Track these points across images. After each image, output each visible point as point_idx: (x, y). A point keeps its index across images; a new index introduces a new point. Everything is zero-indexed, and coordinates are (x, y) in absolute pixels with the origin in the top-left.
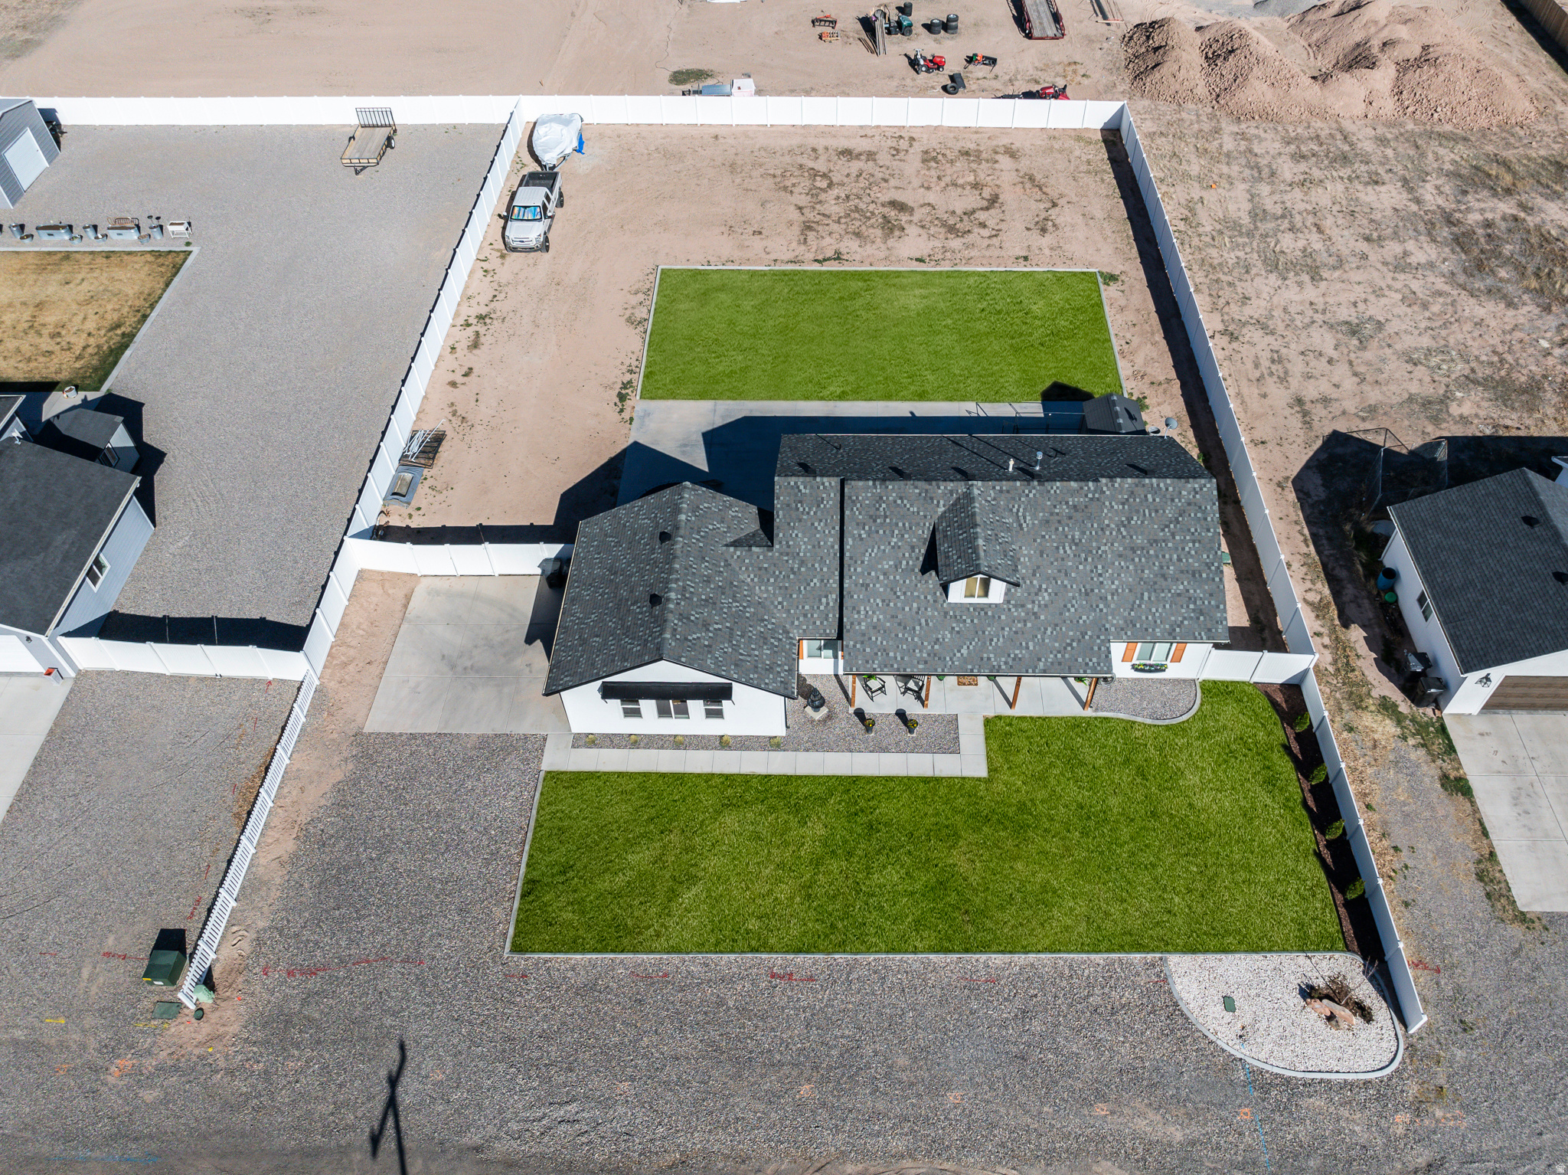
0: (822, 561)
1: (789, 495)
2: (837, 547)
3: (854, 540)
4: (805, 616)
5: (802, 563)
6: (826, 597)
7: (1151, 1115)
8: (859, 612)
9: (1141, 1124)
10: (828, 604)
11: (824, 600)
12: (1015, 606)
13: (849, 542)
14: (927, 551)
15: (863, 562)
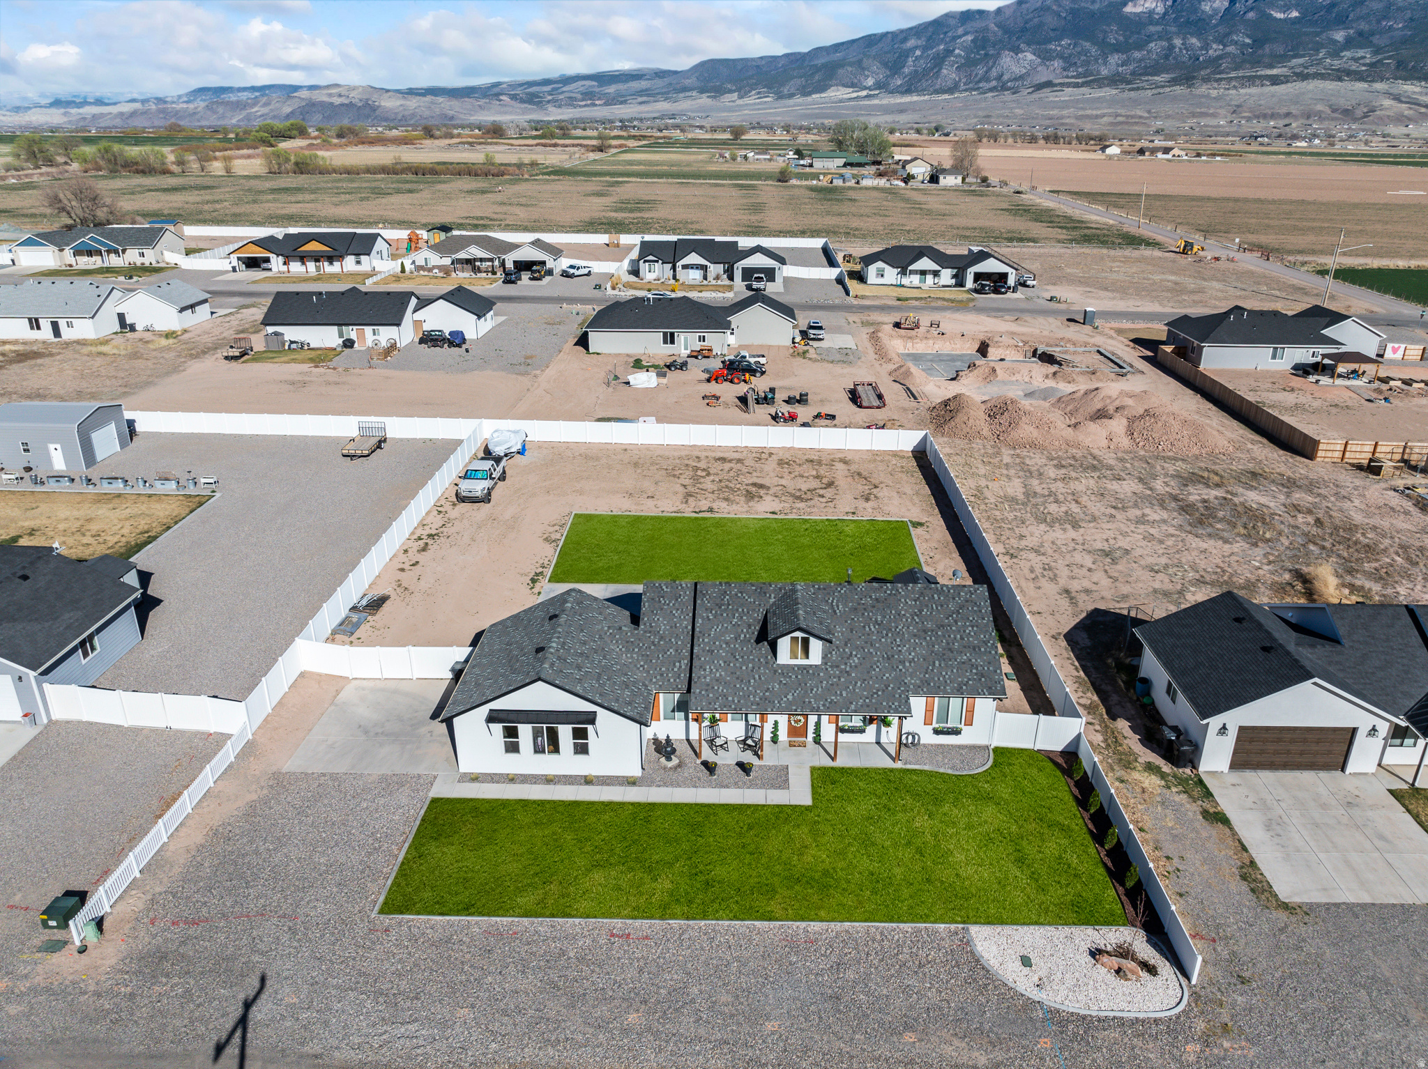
0: (677, 637)
1: (654, 592)
2: (690, 627)
3: (703, 619)
4: (662, 675)
5: (662, 638)
6: (680, 662)
7: (956, 1042)
8: (705, 670)
9: (948, 1050)
10: (680, 667)
11: (677, 664)
12: (831, 667)
13: (699, 621)
14: (761, 628)
15: (709, 635)
